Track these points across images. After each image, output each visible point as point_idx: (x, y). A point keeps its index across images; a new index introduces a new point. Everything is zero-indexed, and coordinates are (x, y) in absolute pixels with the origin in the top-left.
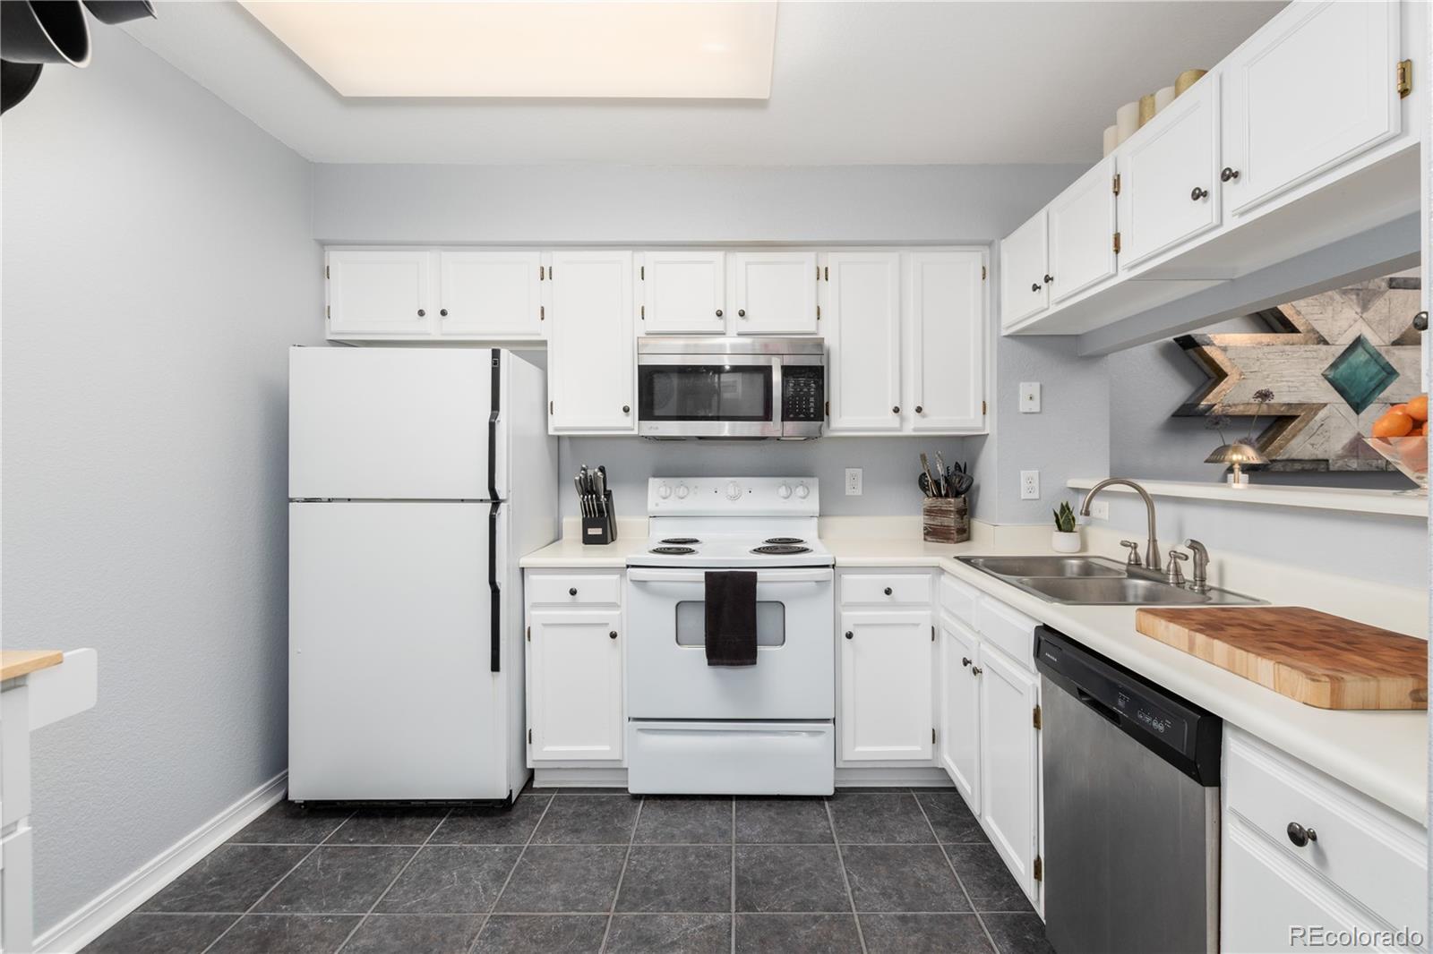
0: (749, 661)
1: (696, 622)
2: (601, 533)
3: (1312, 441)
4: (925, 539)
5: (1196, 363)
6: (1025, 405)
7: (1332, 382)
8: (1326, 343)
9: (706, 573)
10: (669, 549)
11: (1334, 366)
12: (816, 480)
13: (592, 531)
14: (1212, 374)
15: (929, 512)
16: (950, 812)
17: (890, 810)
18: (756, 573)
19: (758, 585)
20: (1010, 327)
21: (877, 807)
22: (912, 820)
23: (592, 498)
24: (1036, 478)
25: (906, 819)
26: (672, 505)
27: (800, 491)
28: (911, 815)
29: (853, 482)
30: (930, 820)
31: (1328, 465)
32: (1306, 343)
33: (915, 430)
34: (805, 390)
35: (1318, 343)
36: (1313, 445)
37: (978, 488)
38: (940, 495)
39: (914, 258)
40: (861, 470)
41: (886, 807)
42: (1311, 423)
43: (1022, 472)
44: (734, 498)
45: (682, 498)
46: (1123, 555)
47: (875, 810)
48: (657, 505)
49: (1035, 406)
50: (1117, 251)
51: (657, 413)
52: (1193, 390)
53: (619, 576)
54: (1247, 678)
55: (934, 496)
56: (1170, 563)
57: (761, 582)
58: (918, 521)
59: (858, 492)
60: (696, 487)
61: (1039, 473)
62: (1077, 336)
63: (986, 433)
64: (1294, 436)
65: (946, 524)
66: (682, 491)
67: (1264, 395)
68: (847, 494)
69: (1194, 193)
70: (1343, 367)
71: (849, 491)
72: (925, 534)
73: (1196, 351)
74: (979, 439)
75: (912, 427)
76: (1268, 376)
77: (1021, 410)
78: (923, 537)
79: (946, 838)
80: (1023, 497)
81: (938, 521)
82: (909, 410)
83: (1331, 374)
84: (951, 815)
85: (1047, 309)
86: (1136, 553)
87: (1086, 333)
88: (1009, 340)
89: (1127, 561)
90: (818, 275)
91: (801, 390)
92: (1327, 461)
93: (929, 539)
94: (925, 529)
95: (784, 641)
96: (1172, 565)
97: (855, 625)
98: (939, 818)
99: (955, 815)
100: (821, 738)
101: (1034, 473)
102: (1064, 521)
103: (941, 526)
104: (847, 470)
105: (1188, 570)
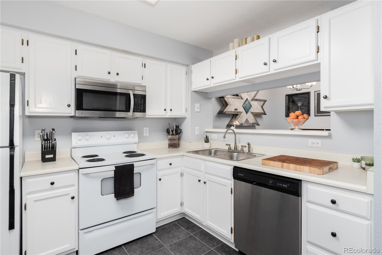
0: (132, 195)
1: (110, 185)
2: (52, 157)
3: (240, 120)
4: (169, 148)
5: (222, 102)
6: (197, 110)
7: (243, 107)
8: (243, 99)
9: (115, 166)
10: (92, 159)
11: (244, 104)
12: (137, 131)
13: (47, 156)
14: (225, 104)
15: (170, 140)
16: (188, 224)
17: (173, 230)
18: (133, 164)
19: (135, 168)
20: (194, 89)
21: (169, 230)
22: (180, 230)
23: (47, 142)
24: (199, 129)
25: (178, 231)
26: (83, 143)
27: (132, 135)
28: (179, 229)
29: (146, 132)
30: (184, 228)
31: (243, 125)
32: (240, 99)
33: (169, 116)
34: (140, 102)
35: (242, 99)
36: (241, 120)
37: (182, 132)
38: (173, 135)
39: (170, 66)
40: (148, 128)
41: (171, 229)
42: (241, 116)
43: (196, 128)
44: (109, 139)
45: (88, 140)
46: (227, 148)
47: (169, 231)
48: (76, 143)
49: (199, 110)
50: (236, 73)
51: (84, 107)
52: (221, 108)
53: (75, 173)
54: (301, 171)
55: (171, 135)
56: (241, 148)
57: (136, 167)
58: (166, 143)
59: (148, 135)
60: (93, 135)
61: (199, 128)
62: (207, 93)
63: (186, 117)
64: (238, 119)
65: (175, 143)
66: (88, 137)
67: (236, 110)
68: (144, 135)
69: (264, 63)
70: (245, 104)
71: (145, 135)
72: (169, 146)
73: (223, 99)
74: (184, 119)
75: (169, 115)
76: (234, 105)
77: (196, 111)
78: (168, 147)
79: (192, 232)
80: (196, 134)
81: (173, 142)
82: (168, 110)
83: (243, 106)
84: (188, 225)
85: (210, 85)
86: (230, 147)
87: (210, 92)
88: (193, 92)
89: (228, 149)
90: (142, 66)
91: (139, 102)
92: (242, 124)
93: (170, 148)
94: (169, 145)
95: (141, 185)
96: (242, 149)
97: (161, 176)
98: (186, 227)
99: (189, 225)
100: (152, 214)
101: (198, 128)
102: (207, 140)
103: (174, 143)
104: (144, 128)
105: (246, 150)
